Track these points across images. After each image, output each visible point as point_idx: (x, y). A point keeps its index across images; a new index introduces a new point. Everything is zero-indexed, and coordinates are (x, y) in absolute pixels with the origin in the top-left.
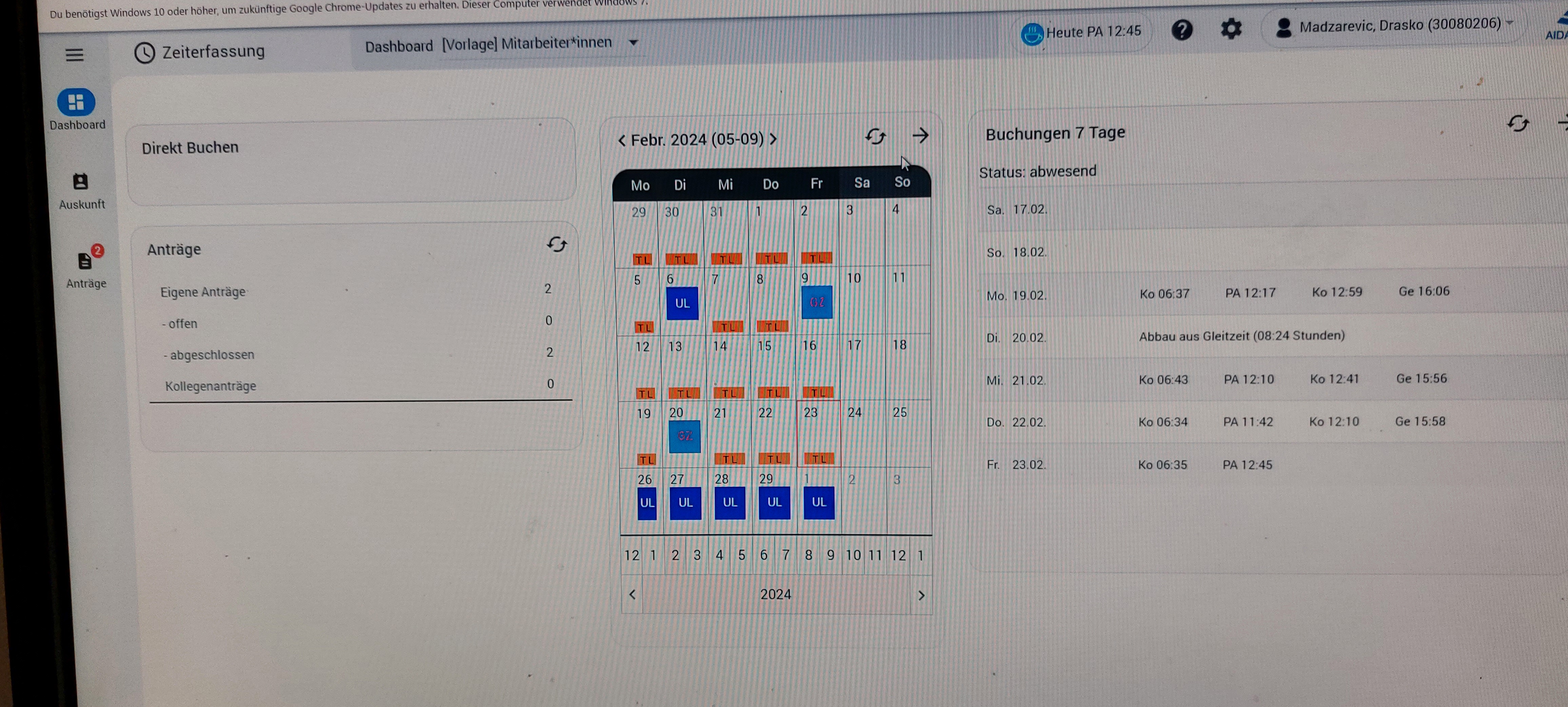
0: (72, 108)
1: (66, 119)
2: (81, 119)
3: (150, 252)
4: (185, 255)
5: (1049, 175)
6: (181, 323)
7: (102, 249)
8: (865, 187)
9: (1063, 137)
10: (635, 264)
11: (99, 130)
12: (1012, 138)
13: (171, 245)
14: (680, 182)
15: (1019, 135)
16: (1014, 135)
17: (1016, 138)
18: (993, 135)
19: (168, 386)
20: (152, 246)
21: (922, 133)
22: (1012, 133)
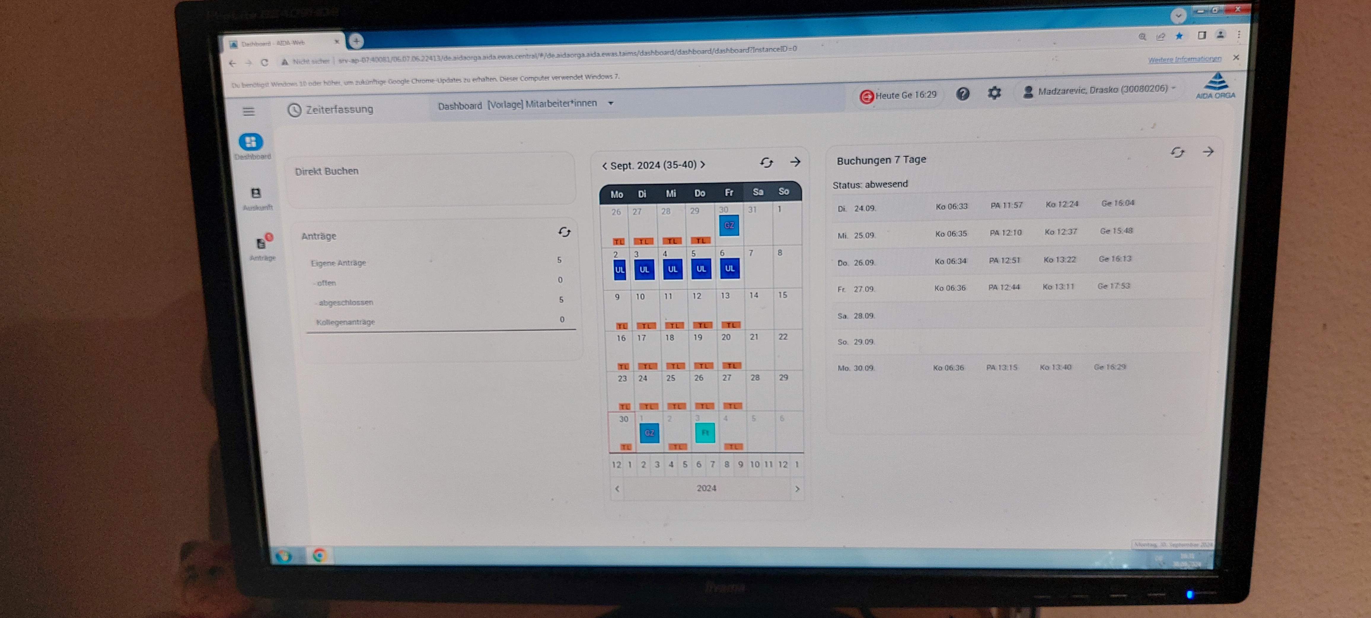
0: (248, 146)
1: (244, 153)
2: (255, 153)
3: (303, 238)
4: (326, 240)
5: (877, 187)
6: (325, 282)
7: (272, 236)
8: (760, 195)
9: (886, 162)
10: (614, 244)
11: (266, 160)
12: (854, 163)
13: (317, 233)
14: (642, 192)
15: (859, 161)
16: (855, 162)
17: (857, 163)
18: (842, 161)
19: (318, 322)
20: (304, 234)
21: (796, 160)
22: (854, 160)
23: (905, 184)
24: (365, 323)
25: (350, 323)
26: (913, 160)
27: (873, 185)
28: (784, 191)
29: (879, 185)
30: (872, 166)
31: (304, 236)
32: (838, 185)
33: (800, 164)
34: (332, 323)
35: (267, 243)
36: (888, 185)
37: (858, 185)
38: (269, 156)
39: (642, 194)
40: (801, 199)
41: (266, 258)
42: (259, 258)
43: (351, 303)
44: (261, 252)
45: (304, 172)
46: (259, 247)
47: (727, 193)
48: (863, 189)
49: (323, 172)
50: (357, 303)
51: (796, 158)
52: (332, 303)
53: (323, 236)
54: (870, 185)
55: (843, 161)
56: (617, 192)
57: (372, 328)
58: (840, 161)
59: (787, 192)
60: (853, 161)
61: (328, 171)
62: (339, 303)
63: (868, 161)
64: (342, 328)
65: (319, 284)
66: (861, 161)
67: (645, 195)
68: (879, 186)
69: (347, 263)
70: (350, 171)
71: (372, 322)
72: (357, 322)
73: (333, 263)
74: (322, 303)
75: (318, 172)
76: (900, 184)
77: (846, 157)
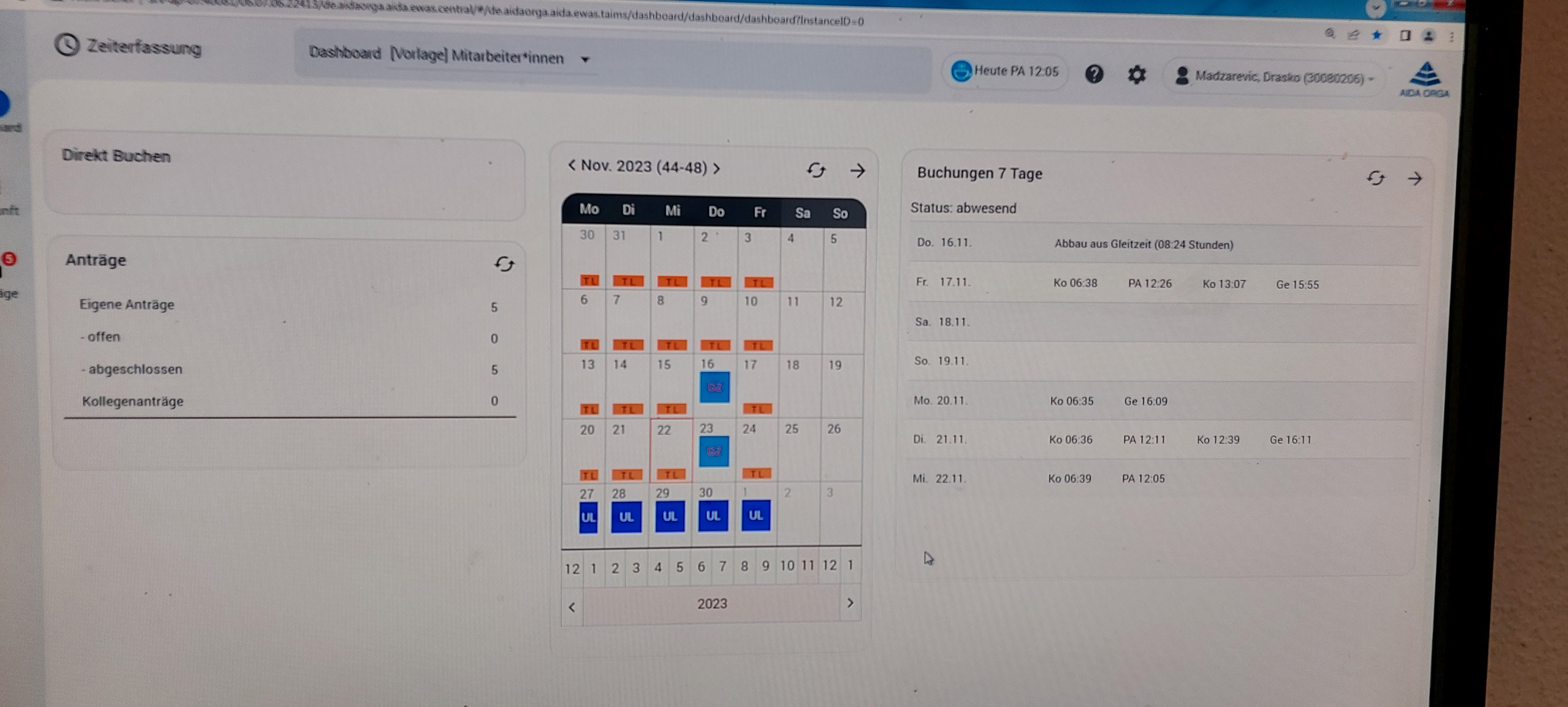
3: (69, 262)
4: (108, 266)
5: (974, 211)
6: (102, 336)
7: (14, 257)
8: (805, 217)
9: (987, 177)
10: (582, 284)
11: (13, 134)
12: (941, 176)
13: (93, 255)
14: (629, 206)
15: (948, 173)
16: (943, 174)
17: (945, 176)
18: (924, 172)
19: (85, 401)
20: (71, 256)
21: (859, 168)
22: (941, 171)
23: (1012, 209)
24: (166, 402)
25: (141, 403)
26: (1023, 175)
27: (967, 209)
28: (840, 213)
29: (976, 209)
30: (965, 181)
31: (71, 260)
32: (917, 207)
33: (864, 173)
34: (109, 402)
36: (988, 210)
37: (946, 209)
38: (18, 128)
39: (629, 210)
40: (865, 227)
43: (144, 370)
45: (77, 156)
47: (756, 212)
48: (954, 215)
49: (110, 156)
50: (157, 370)
51: (859, 165)
52: (111, 371)
53: (104, 261)
54: (962, 209)
55: (927, 172)
56: (589, 205)
57: (179, 411)
58: (922, 172)
59: (844, 214)
60: (940, 174)
61: (119, 155)
62: (124, 370)
63: (961, 174)
64: (125, 411)
65: (92, 338)
66: (952, 174)
67: (632, 211)
68: (976, 211)
69: (143, 304)
70: (156, 157)
71: (180, 402)
72: (154, 401)
73: (118, 305)
74: (93, 370)
75: (101, 156)
76: (1006, 208)
77: (930, 166)
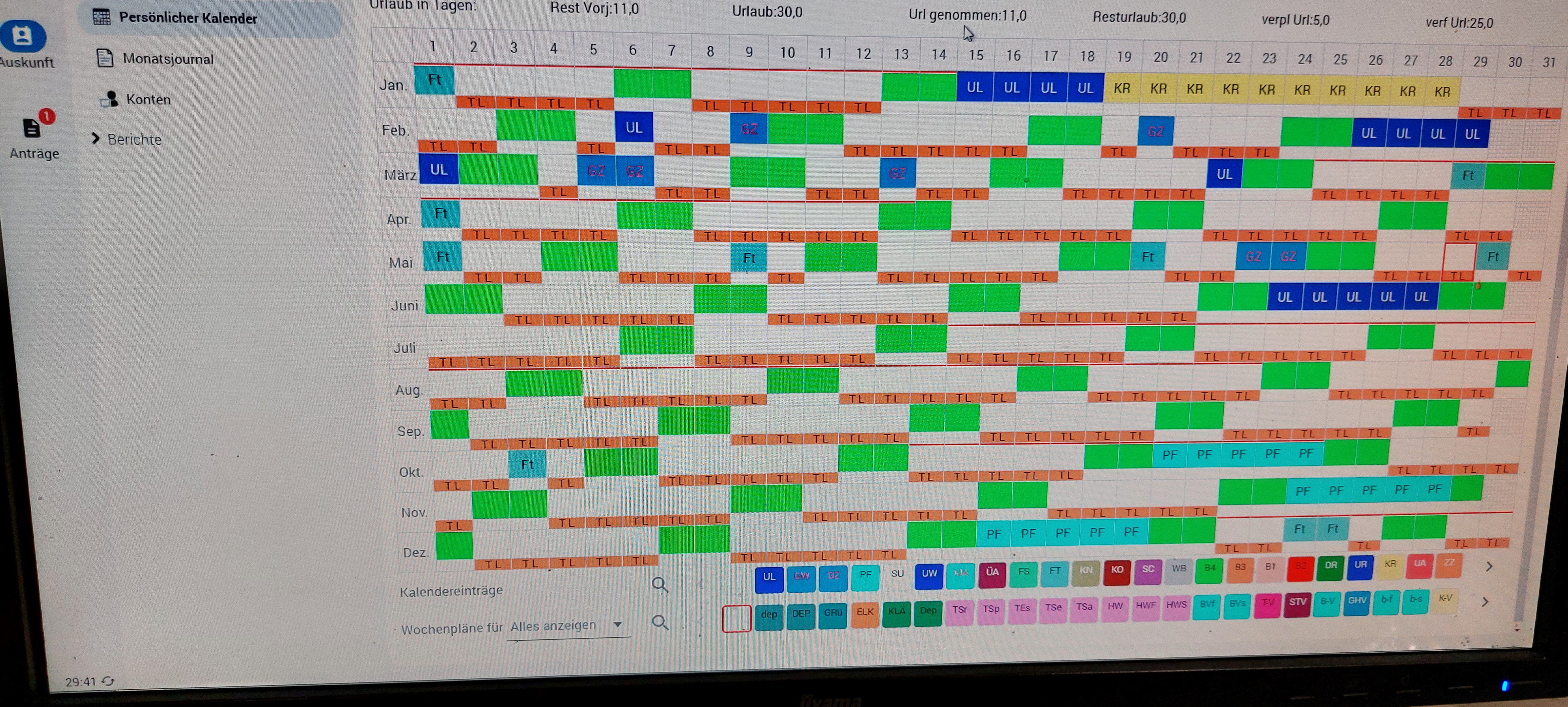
35: (42, 127)
41: (42, 155)
42: (29, 154)
44: (33, 144)
46: (27, 135)
